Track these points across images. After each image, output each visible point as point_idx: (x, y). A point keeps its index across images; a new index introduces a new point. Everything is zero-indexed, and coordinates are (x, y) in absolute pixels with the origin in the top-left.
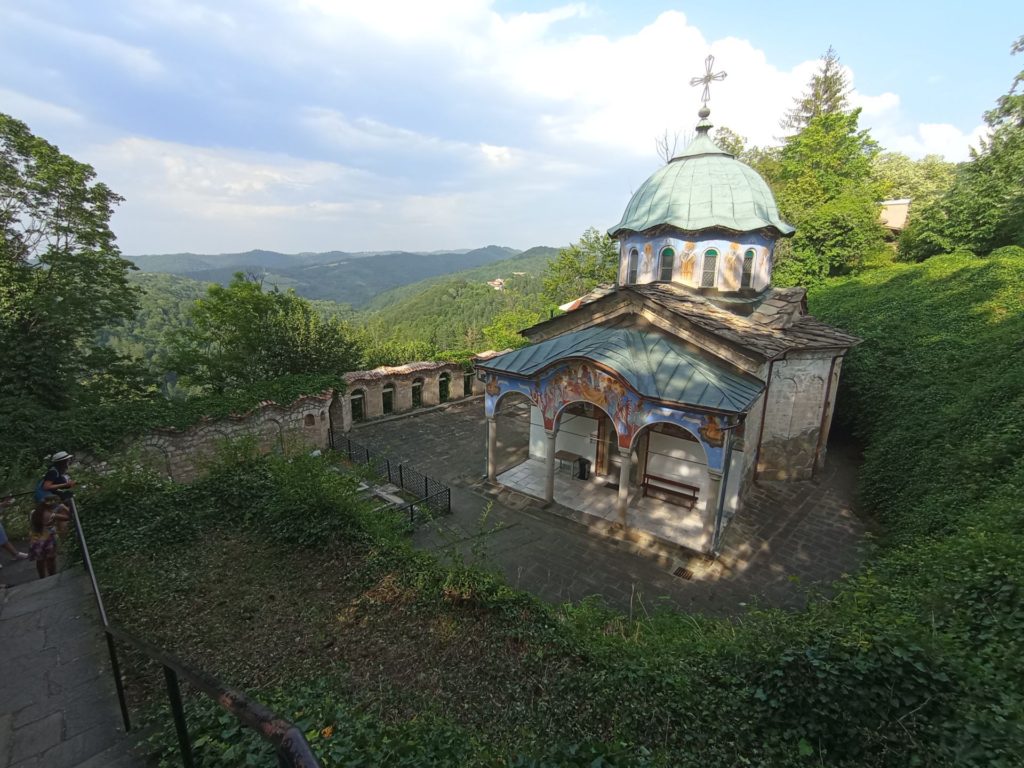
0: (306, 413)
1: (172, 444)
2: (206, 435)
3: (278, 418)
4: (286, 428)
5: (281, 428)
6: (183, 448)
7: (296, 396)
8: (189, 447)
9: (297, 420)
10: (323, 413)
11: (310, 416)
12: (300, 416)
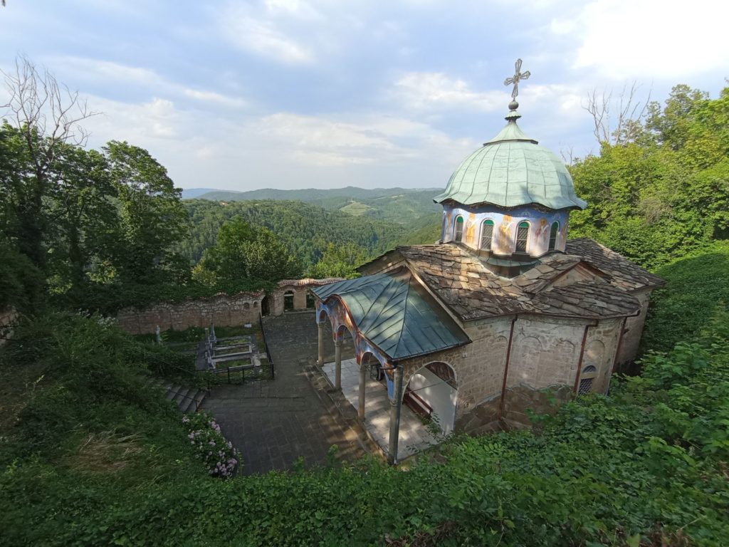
0: (244, 302)
1: (173, 308)
2: (189, 306)
3: (228, 302)
4: (232, 309)
5: (230, 308)
6: (178, 312)
7: (239, 291)
8: (181, 311)
9: (239, 305)
10: (255, 303)
11: (247, 305)
12: (241, 303)
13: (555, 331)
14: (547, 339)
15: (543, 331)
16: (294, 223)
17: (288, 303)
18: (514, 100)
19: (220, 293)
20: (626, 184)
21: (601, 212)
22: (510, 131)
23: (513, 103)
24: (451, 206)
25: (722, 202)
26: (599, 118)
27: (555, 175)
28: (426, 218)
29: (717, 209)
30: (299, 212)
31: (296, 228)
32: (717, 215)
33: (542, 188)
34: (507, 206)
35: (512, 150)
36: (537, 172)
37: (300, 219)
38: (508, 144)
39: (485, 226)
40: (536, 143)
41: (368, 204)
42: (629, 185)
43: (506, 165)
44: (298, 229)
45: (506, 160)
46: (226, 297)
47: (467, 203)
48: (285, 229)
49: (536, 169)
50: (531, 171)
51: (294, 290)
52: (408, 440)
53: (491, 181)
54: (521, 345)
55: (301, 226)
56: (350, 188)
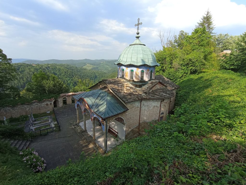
0: (46, 103)
1: (12, 109)
2: (20, 107)
3: (38, 104)
4: (41, 106)
5: (40, 106)
6: (14, 110)
7: (43, 99)
8: (16, 110)
9: (44, 105)
10: (51, 103)
12: (44, 104)
13: (153, 104)
14: (151, 106)
15: (149, 104)
16: (65, 72)
17: (65, 102)
18: (138, 31)
19: (35, 101)
20: (169, 59)
21: (164, 67)
22: (137, 41)
23: (138, 32)
24: (120, 65)
25: (192, 64)
26: (162, 39)
27: (151, 56)
28: (113, 69)
29: (191, 66)
30: (67, 68)
31: (66, 74)
32: (191, 68)
33: (147, 59)
34: (137, 65)
35: (139, 47)
36: (146, 55)
37: (68, 71)
38: (137, 45)
39: (131, 72)
40: (145, 45)
41: (93, 65)
42: (170, 59)
43: (136, 52)
44: (67, 75)
45: (137, 51)
46: (38, 102)
47: (125, 64)
48: (62, 75)
49: (145, 54)
50: (144, 54)
51: (66, 97)
52: (111, 144)
53: (132, 57)
54: (144, 109)
55: (68, 73)
56: (86, 59)
